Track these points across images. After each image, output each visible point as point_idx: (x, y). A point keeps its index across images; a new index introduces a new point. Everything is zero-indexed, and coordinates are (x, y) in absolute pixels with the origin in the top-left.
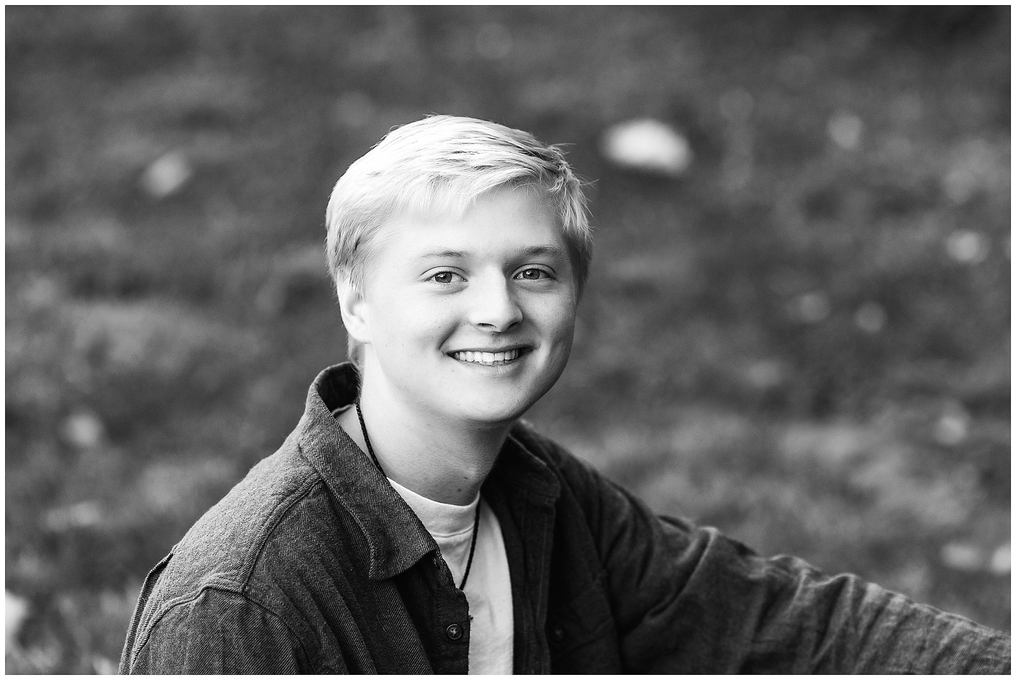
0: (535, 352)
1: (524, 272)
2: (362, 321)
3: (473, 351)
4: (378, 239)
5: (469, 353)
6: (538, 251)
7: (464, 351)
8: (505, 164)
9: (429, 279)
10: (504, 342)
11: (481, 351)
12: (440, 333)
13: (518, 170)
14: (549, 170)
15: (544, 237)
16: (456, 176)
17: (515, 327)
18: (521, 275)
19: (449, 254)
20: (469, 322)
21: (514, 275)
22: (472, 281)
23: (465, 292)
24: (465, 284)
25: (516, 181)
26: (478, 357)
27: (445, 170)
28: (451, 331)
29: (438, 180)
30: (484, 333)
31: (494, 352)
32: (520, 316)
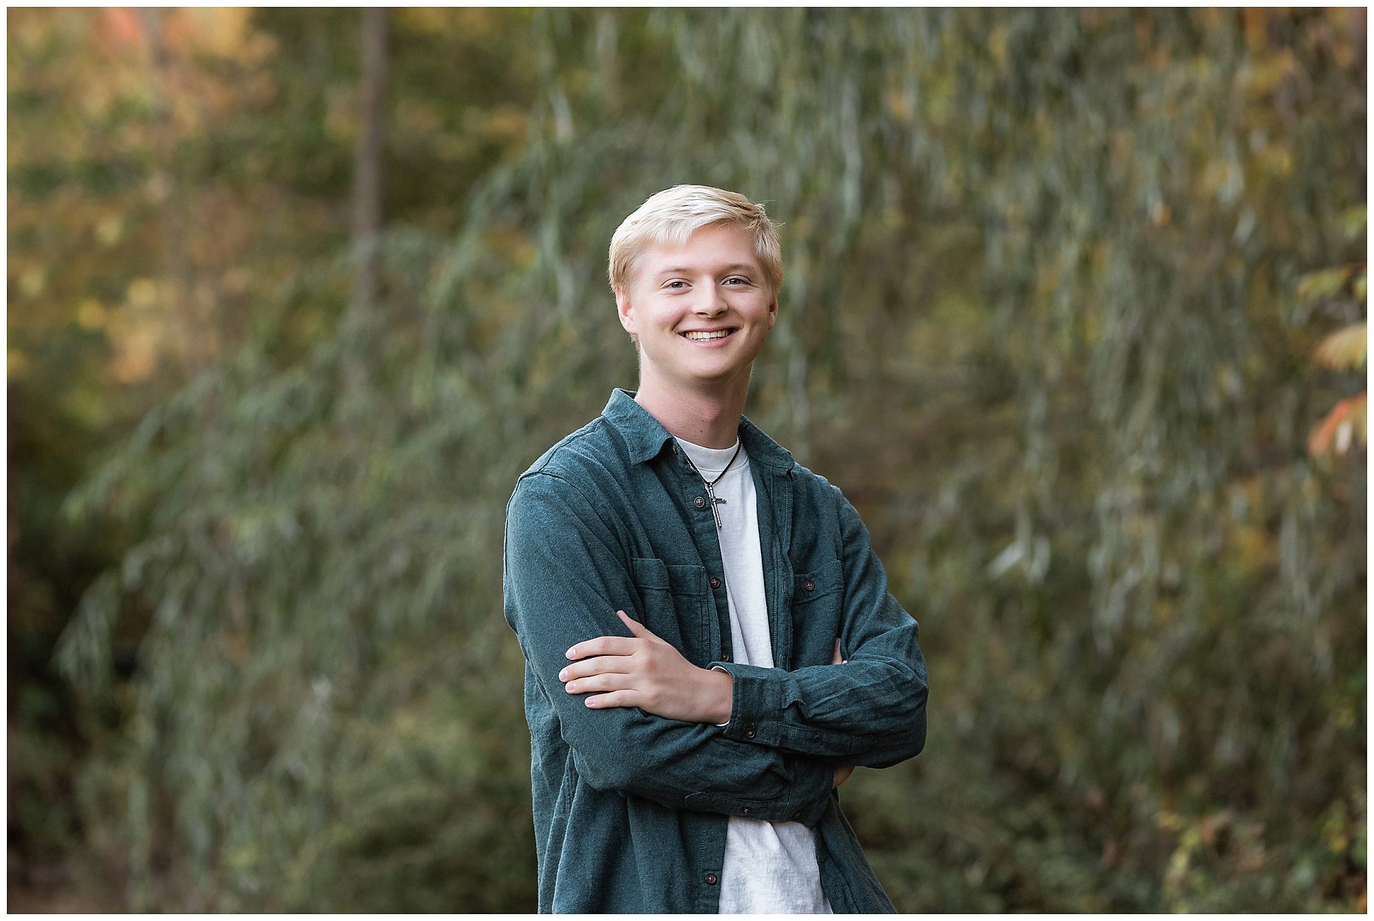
0: (740, 330)
1: (730, 280)
2: (632, 319)
3: (697, 331)
4: (636, 264)
5: (694, 333)
6: (736, 267)
7: (691, 331)
8: (714, 211)
9: (667, 286)
10: (715, 325)
11: (702, 331)
12: (674, 320)
13: (719, 214)
14: (746, 215)
15: (742, 258)
16: (681, 220)
17: (722, 315)
18: (728, 282)
19: (678, 270)
20: (692, 313)
21: (722, 282)
22: (695, 286)
23: (690, 294)
24: (690, 288)
25: (721, 222)
26: (700, 335)
27: (674, 218)
28: (680, 319)
29: (673, 223)
30: (701, 319)
31: (710, 331)
32: (725, 307)
